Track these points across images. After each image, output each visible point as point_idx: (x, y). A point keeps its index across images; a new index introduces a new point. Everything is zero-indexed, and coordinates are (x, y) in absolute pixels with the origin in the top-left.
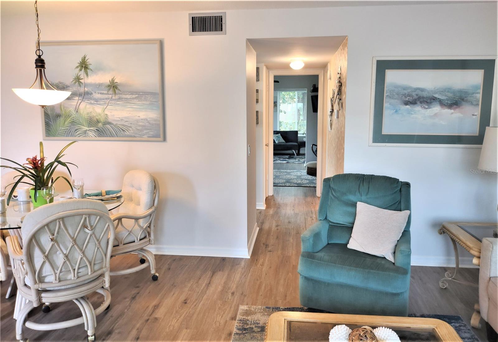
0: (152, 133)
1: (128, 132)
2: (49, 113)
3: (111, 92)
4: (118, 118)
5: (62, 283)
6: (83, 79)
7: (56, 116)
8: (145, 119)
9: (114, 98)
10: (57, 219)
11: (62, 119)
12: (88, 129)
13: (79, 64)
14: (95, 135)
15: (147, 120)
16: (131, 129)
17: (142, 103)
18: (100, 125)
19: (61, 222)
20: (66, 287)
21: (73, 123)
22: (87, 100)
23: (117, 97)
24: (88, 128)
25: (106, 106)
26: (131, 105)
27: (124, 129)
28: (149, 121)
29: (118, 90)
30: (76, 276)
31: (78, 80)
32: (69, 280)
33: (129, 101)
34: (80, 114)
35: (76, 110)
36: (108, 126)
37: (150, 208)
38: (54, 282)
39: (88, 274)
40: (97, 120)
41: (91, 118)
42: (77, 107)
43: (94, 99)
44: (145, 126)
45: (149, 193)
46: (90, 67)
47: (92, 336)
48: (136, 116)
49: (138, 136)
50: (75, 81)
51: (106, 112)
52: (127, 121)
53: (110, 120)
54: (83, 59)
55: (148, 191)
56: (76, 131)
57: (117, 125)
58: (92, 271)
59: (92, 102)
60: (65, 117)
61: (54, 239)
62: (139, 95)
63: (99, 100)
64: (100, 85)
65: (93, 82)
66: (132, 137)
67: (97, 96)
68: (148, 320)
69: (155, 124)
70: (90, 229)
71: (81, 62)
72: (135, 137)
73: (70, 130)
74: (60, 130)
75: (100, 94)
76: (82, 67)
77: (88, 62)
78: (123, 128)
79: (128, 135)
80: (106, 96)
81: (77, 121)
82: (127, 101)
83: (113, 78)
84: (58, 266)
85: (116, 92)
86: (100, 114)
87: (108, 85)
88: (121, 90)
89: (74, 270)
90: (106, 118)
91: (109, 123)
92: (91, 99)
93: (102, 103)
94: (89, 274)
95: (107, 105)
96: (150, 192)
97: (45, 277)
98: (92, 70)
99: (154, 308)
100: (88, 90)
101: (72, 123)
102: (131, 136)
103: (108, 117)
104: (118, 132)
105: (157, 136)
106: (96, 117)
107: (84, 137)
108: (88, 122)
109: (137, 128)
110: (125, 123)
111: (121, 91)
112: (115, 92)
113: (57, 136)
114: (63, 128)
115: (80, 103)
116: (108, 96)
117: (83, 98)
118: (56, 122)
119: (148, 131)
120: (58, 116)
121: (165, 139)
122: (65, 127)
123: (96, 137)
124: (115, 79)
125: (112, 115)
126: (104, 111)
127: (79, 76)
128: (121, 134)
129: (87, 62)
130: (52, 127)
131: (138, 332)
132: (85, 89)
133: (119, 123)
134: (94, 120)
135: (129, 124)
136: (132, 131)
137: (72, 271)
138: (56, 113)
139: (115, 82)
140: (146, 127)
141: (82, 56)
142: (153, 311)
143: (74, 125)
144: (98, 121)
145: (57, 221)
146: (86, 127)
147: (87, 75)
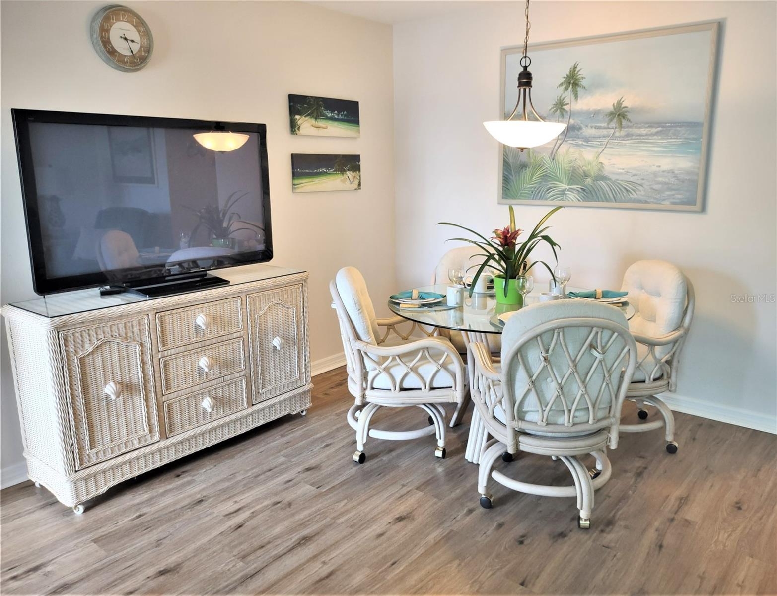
0: (679, 196)
1: (635, 195)
2: (511, 161)
3: (613, 124)
4: (621, 169)
5: (551, 428)
6: (568, 104)
7: (521, 166)
8: (671, 170)
9: (617, 134)
10: (556, 329)
11: (528, 171)
12: (567, 187)
13: (565, 79)
14: (579, 198)
15: (673, 172)
16: (641, 188)
17: (668, 142)
18: (589, 182)
19: (561, 334)
20: (553, 435)
21: (545, 177)
22: (571, 139)
23: (623, 133)
24: (568, 185)
25: (603, 149)
26: (647, 146)
27: (630, 188)
28: (677, 174)
29: (626, 121)
30: (571, 421)
31: (560, 107)
32: (560, 425)
33: (644, 139)
34: (557, 163)
35: (551, 156)
36: (602, 183)
37: (676, 329)
38: (539, 423)
39: (588, 422)
40: (584, 173)
41: (575, 170)
42: (554, 151)
43: (583, 138)
44: (668, 184)
45: (677, 304)
46: (583, 83)
47: (585, 520)
48: (654, 165)
49: (653, 202)
50: (555, 109)
51: (602, 159)
52: (636, 175)
53: (606, 173)
54: (572, 69)
55: (675, 299)
56: (548, 192)
57: (618, 181)
58: (594, 419)
59: (580, 142)
60: (534, 168)
61: (547, 358)
62: (663, 127)
63: (592, 139)
64: (596, 113)
65: (585, 108)
66: (643, 203)
67: (588, 131)
68: (672, 520)
69: (689, 180)
70: (601, 352)
71: (567, 76)
72: (646, 202)
73: (539, 189)
74: (524, 189)
75: (594, 129)
76: (570, 83)
77: (580, 75)
78: (627, 186)
79: (634, 199)
80: (605, 132)
81: (552, 175)
82: (640, 139)
83: (621, 100)
84: (548, 400)
85: (623, 123)
86: (590, 163)
87: (611, 112)
88: (631, 120)
89: (570, 411)
90: (600, 170)
91: (604, 178)
92: (579, 138)
93: (596, 144)
94: (591, 422)
95: (604, 147)
96: (679, 300)
97: (526, 412)
98: (585, 88)
99: (680, 502)
100: (575, 122)
101: (542, 177)
102: (640, 201)
103: (603, 167)
104: (617, 193)
105: (691, 202)
106: (584, 167)
107: (560, 200)
108: (569, 176)
109: (652, 187)
110: (631, 178)
111: (631, 122)
112: (621, 124)
113: (518, 199)
114: (529, 186)
115: (560, 145)
116: (607, 132)
117: (565, 137)
118: (519, 176)
119: (673, 192)
120: (524, 166)
121: (703, 209)
122: (533, 184)
123: (579, 201)
124: (623, 101)
125: (611, 165)
126: (597, 159)
127: (563, 100)
128: (622, 197)
129: (578, 74)
130: (512, 184)
131: (659, 535)
132: (571, 120)
133: (621, 178)
134: (580, 174)
135: (638, 180)
136: (643, 193)
137: (566, 412)
138: (520, 162)
139: (623, 106)
140: (670, 185)
141: (572, 65)
142: (679, 507)
143: (546, 181)
144: (586, 175)
145: (556, 332)
146: (565, 184)
147: (576, 96)
